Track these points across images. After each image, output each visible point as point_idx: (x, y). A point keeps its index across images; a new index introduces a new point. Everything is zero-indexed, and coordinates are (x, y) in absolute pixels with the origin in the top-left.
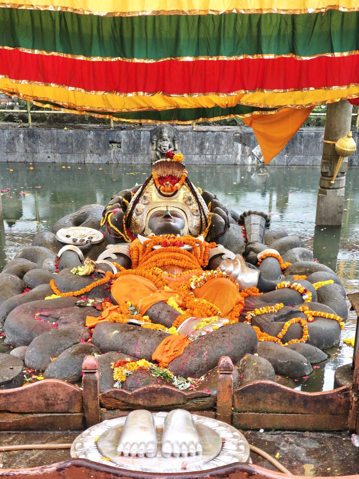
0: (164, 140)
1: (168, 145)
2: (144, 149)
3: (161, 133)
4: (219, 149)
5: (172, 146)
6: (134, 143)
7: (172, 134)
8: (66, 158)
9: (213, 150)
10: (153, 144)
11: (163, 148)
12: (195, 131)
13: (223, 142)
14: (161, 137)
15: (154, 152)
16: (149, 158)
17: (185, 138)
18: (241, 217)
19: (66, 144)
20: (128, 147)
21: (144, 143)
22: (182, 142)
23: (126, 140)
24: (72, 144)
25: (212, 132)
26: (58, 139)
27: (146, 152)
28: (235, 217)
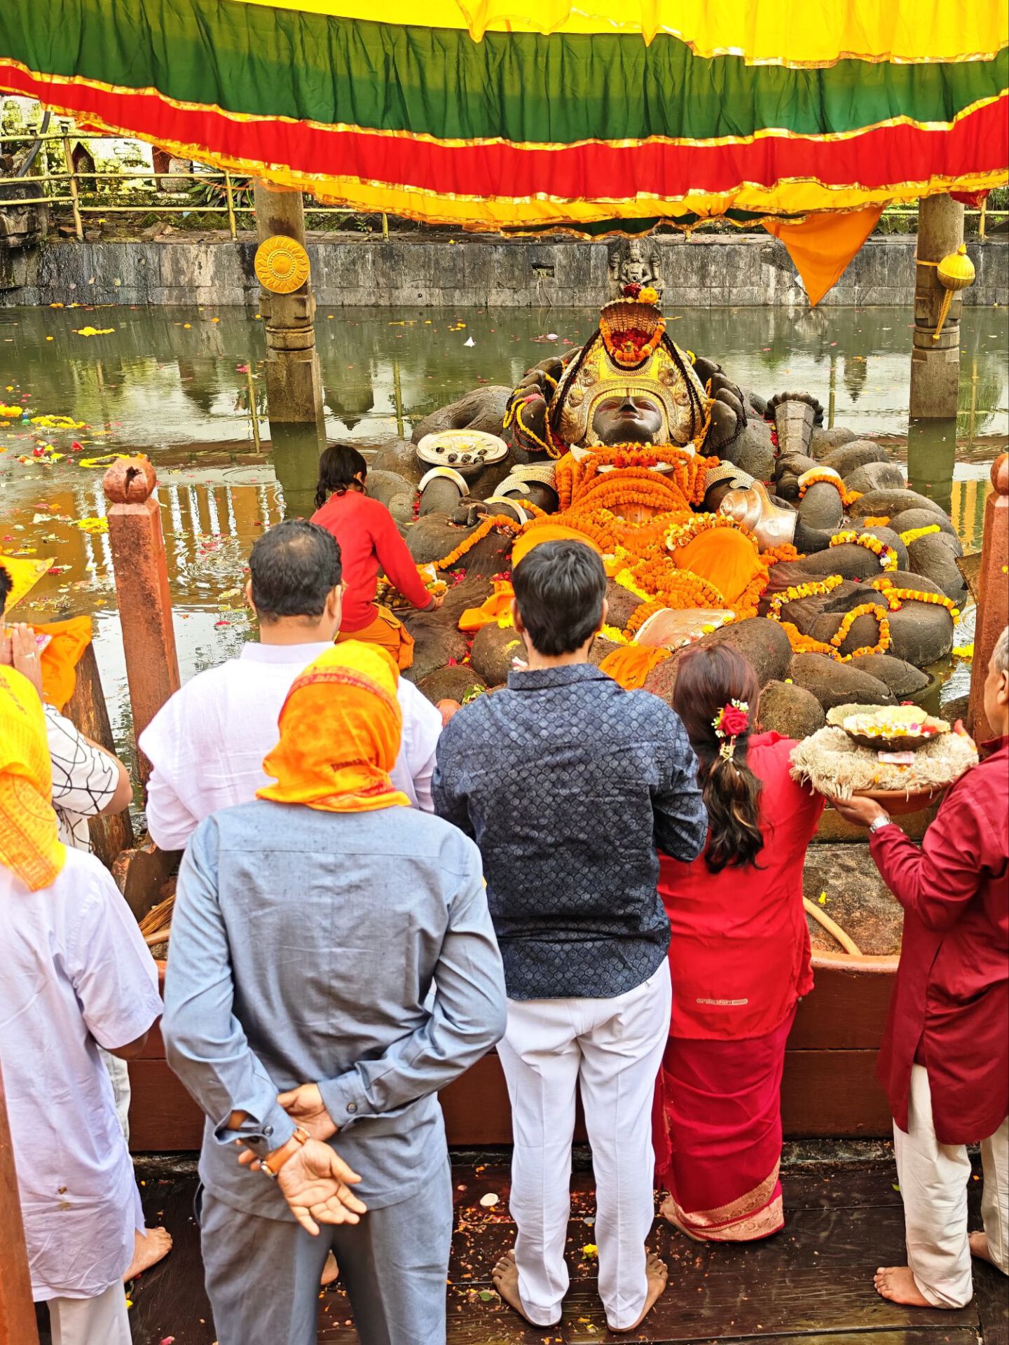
0: (633, 261)
1: (640, 271)
2: (597, 279)
3: (628, 248)
4: (735, 277)
5: (649, 272)
6: (579, 268)
7: (648, 251)
8: (452, 297)
9: (724, 278)
10: (613, 268)
11: (631, 276)
12: (691, 244)
13: (742, 264)
14: (628, 257)
15: (616, 283)
16: (606, 295)
17: (672, 257)
18: (769, 404)
19: (453, 270)
20: (567, 275)
21: (596, 267)
22: (667, 264)
23: (564, 262)
24: (462, 270)
25: (722, 245)
26: (437, 262)
27: (600, 284)
28: (756, 406)
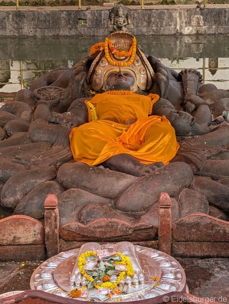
0: (119, 17)
1: (123, 21)
2: (104, 24)
3: (117, 11)
4: (163, 22)
5: (126, 21)
6: (97, 20)
7: (126, 12)
8: (45, 32)
9: (158, 23)
10: (111, 20)
11: (119, 23)
12: (143, 10)
13: (165, 18)
14: (117, 15)
15: (112, 26)
16: (108, 30)
17: (136, 15)
18: (179, 74)
19: (45, 21)
20: (92, 22)
21: (104, 19)
22: (134, 18)
23: (91, 18)
24: (49, 21)
25: (157, 10)
26: (38, 18)
27: (106, 26)
28: (174, 75)
